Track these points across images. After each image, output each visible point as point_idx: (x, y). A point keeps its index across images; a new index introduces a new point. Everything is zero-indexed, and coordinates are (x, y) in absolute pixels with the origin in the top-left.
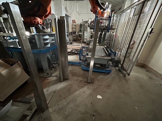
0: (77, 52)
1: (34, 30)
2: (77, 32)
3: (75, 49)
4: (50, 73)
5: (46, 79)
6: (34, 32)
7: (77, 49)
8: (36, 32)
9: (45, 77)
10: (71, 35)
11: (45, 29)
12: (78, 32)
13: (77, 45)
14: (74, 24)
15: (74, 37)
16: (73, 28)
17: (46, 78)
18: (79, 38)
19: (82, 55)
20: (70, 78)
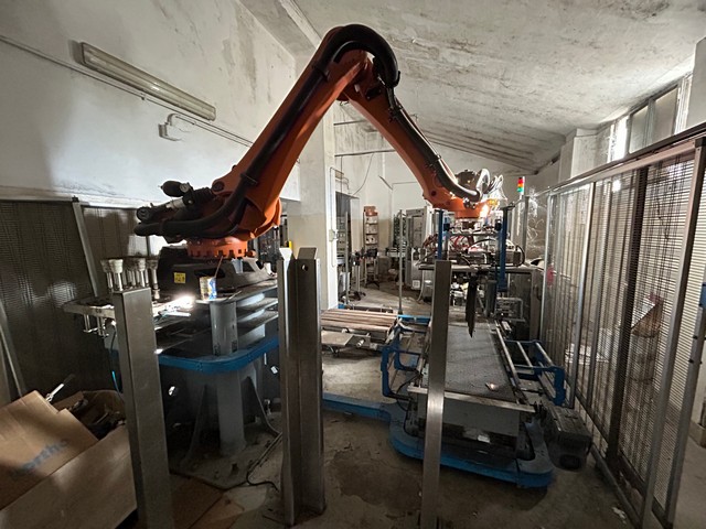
0: (374, 346)
1: (210, 287)
2: (382, 248)
3: (366, 331)
4: (247, 464)
5: (222, 502)
6: (209, 293)
7: (378, 331)
8: (215, 294)
9: (218, 483)
10: (358, 264)
11: (252, 271)
12: (387, 250)
13: (378, 310)
14: (371, 220)
15: (371, 269)
16: (365, 235)
17: (226, 490)
18: (392, 271)
19: (399, 366)
20: (329, 508)
